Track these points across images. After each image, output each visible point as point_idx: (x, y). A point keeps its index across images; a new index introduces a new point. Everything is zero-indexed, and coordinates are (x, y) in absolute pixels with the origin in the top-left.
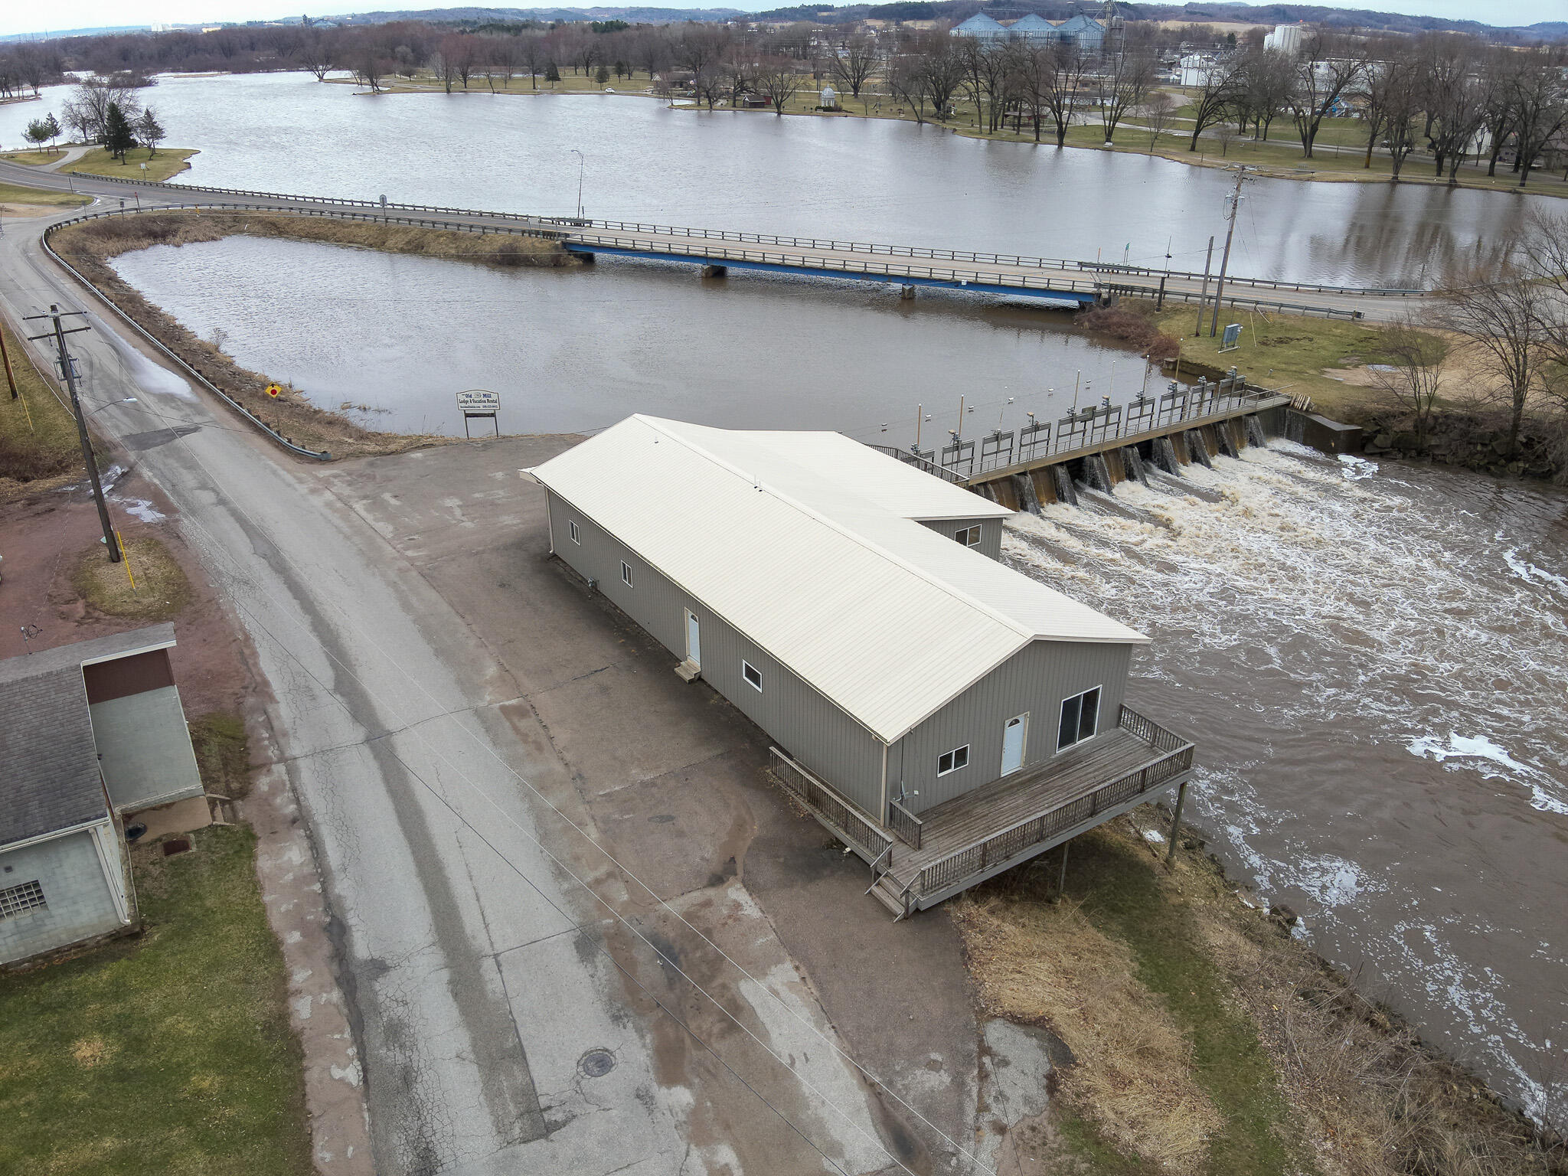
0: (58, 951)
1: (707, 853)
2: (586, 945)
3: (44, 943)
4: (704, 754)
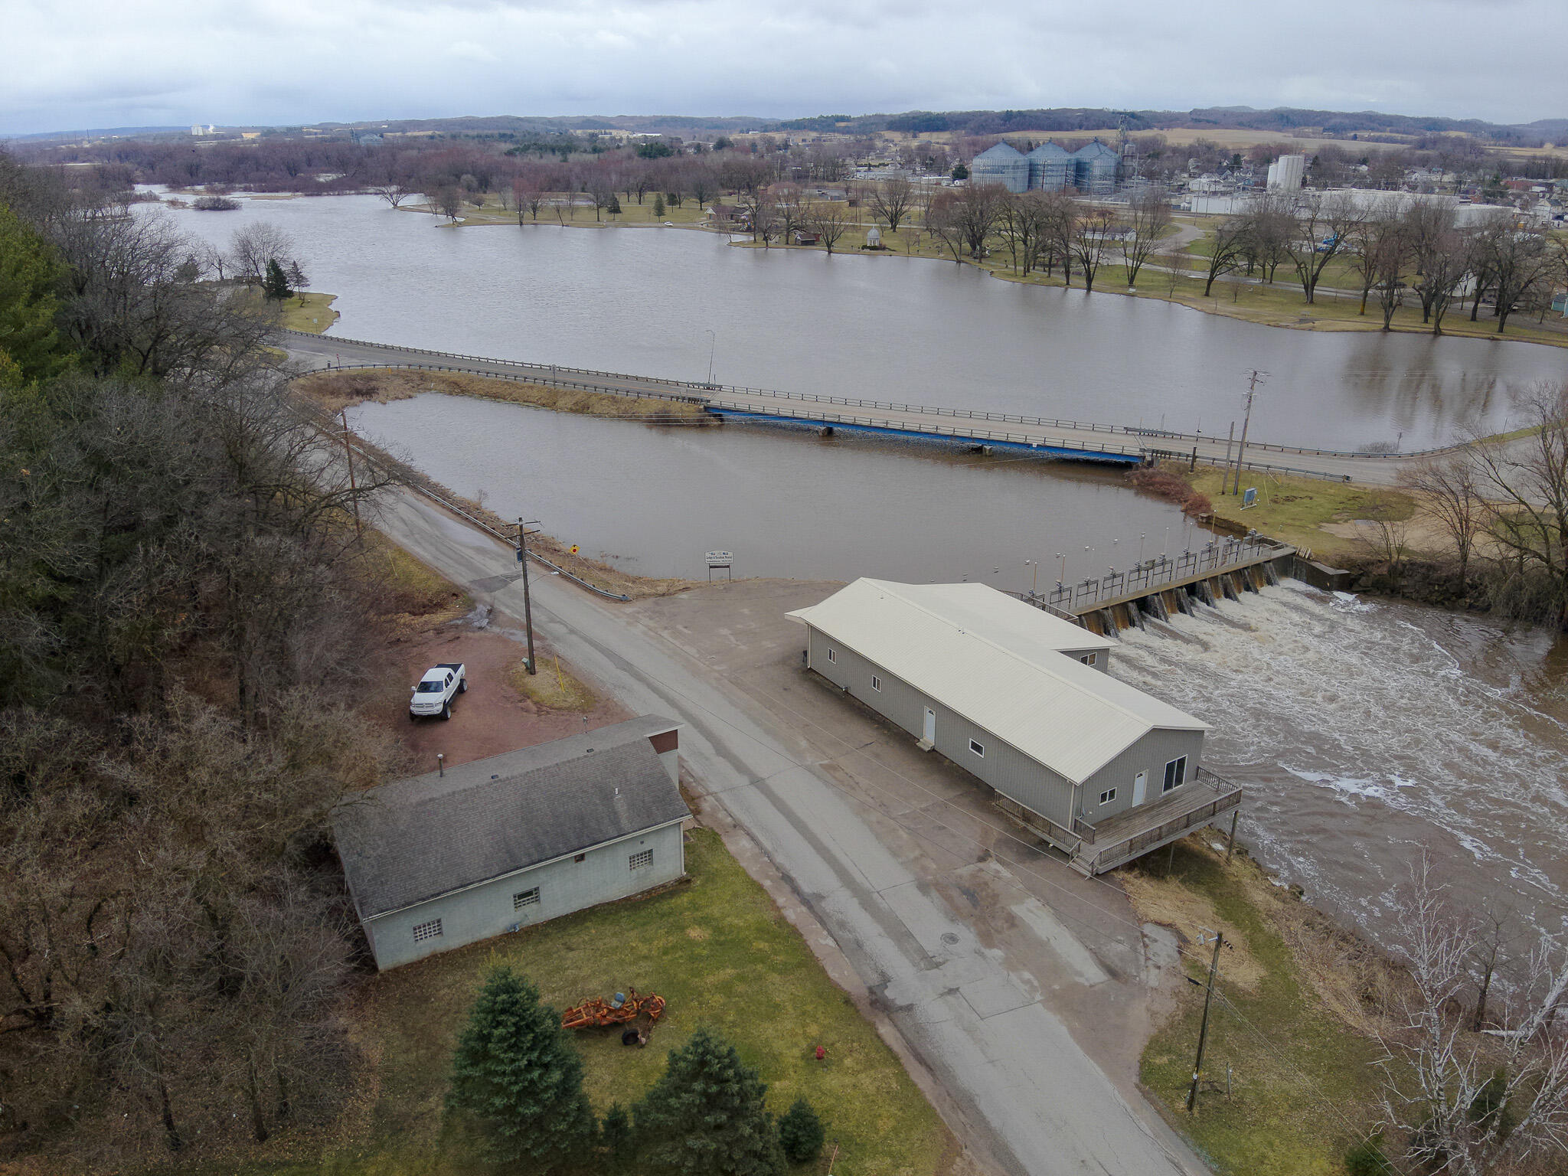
0: (653, 889)
1: (973, 845)
2: (923, 887)
3: (647, 885)
4: (952, 794)
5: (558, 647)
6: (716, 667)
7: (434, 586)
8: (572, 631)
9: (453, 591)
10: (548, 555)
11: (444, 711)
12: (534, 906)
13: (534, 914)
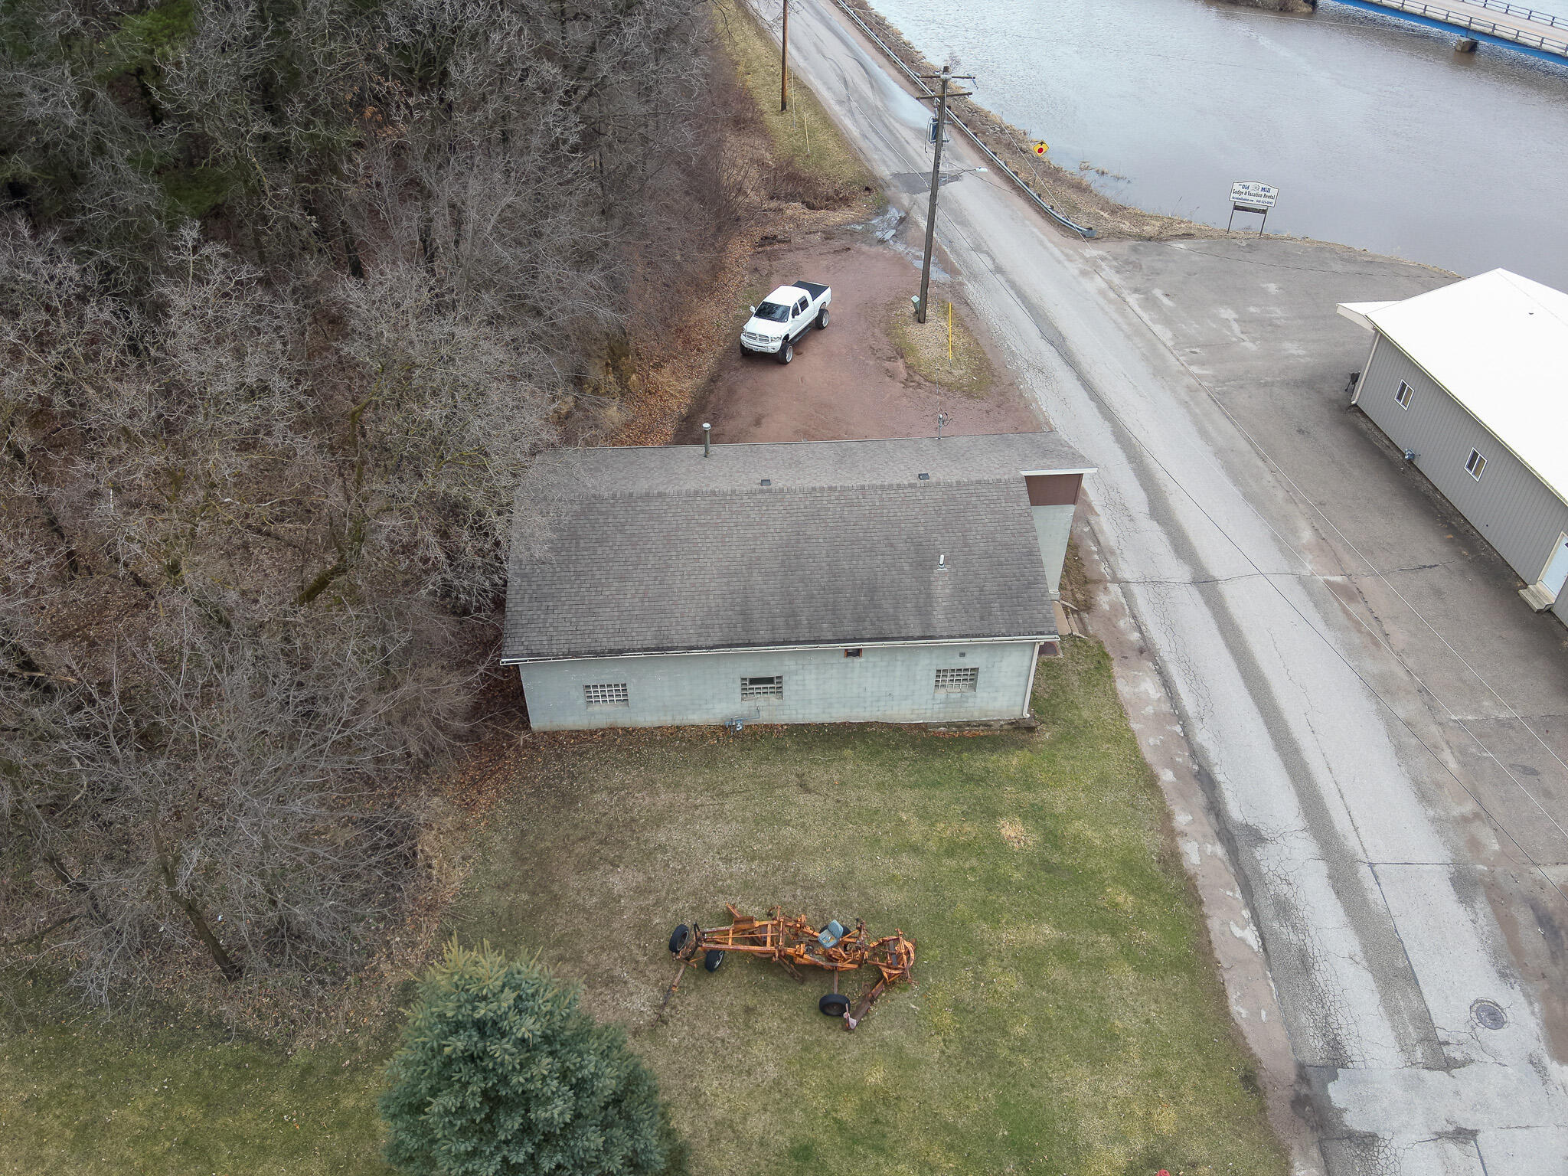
0: (968, 724)
5: (971, 290)
6: (1194, 369)
7: (848, 172)
8: (1000, 271)
9: (868, 184)
10: (1007, 155)
11: (783, 349)
12: (772, 699)
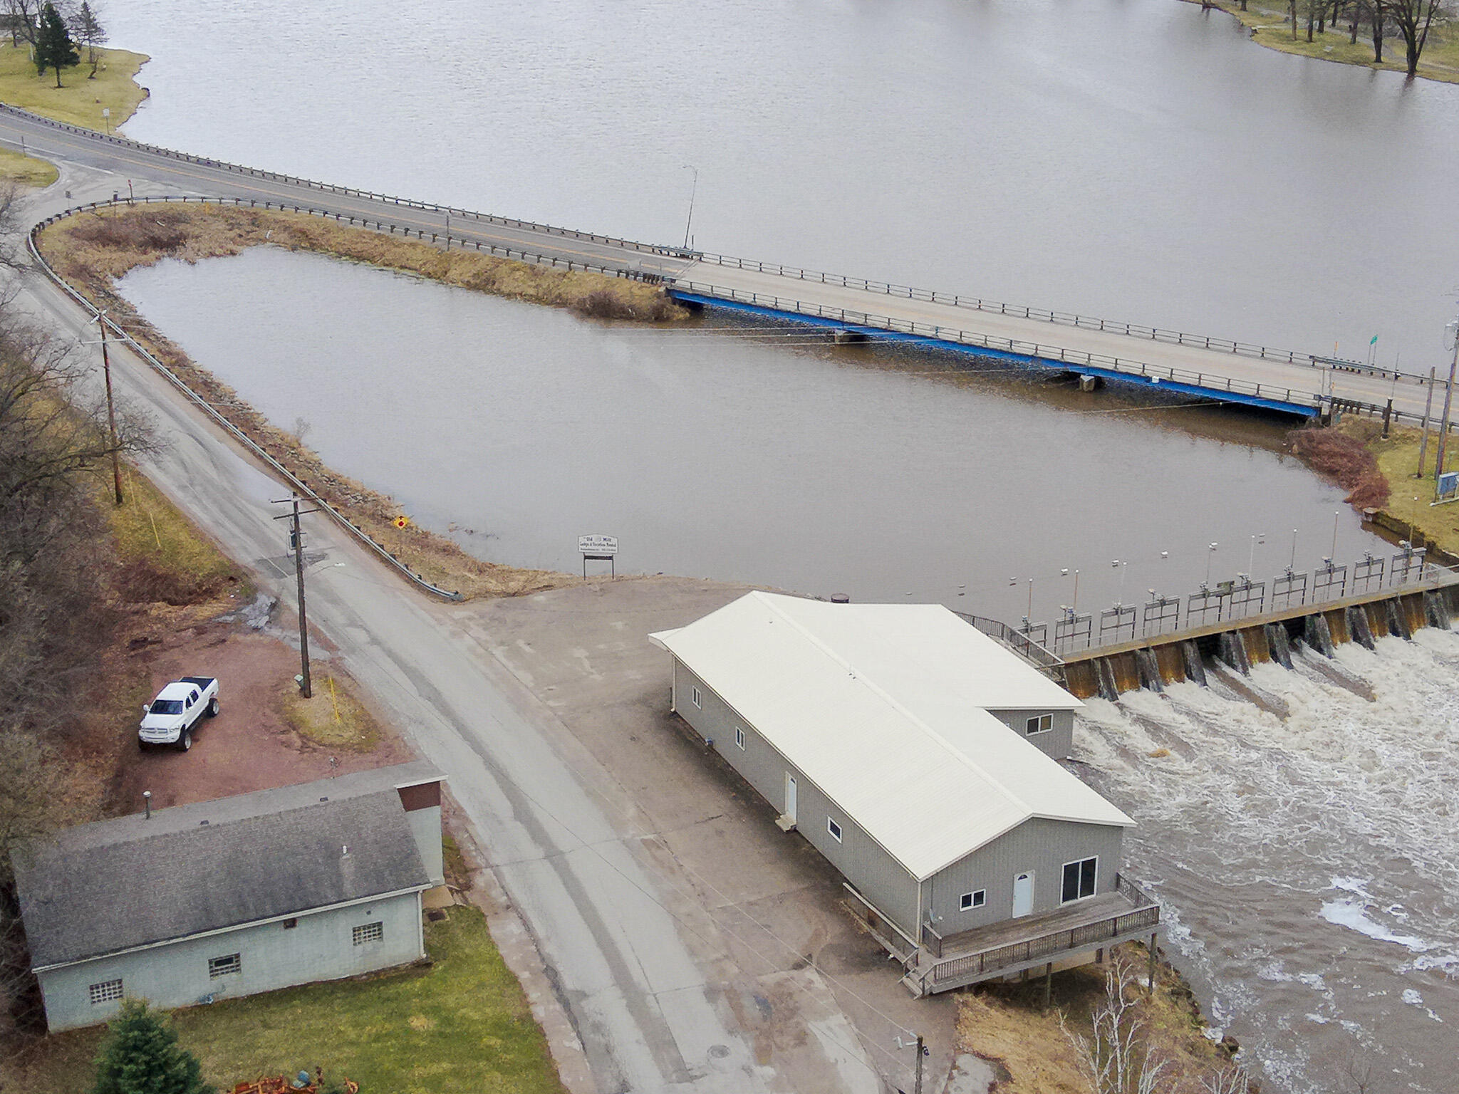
0: (381, 970)
2: (711, 994)
3: (375, 965)
6: (551, 703)
8: (375, 641)
9: (232, 574)
11: (183, 739)
12: (234, 975)
13: (233, 985)
